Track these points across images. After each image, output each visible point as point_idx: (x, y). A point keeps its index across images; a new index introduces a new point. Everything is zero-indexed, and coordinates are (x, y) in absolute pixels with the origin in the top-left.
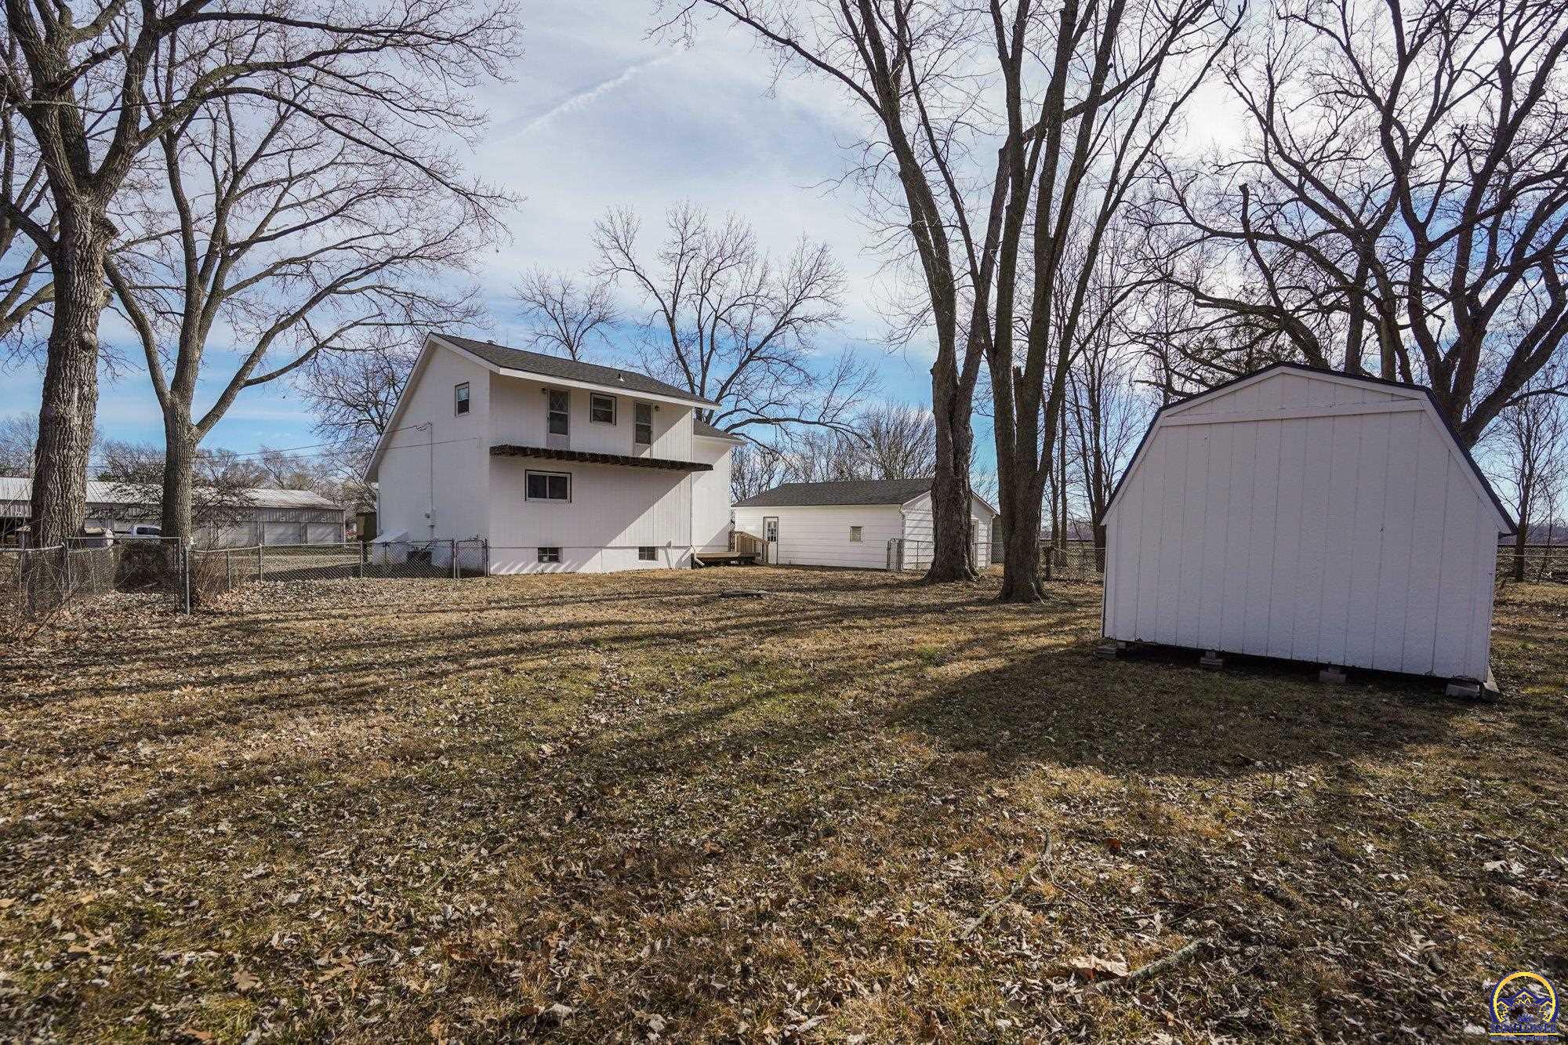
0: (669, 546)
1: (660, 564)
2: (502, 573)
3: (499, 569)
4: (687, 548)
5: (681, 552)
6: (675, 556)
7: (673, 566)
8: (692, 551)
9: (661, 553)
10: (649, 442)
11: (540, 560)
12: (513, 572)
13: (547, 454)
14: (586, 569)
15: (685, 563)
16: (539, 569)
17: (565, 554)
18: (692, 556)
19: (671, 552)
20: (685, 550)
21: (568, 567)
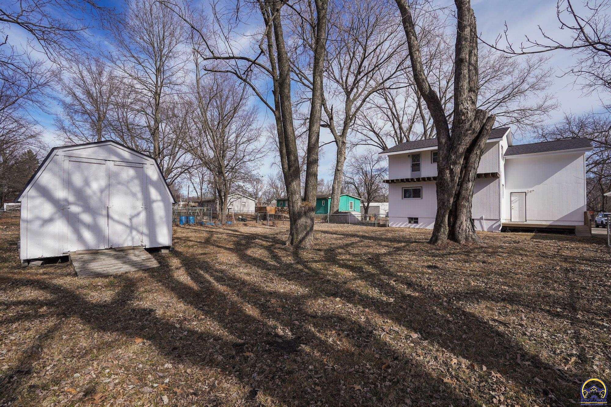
0: (482, 218)
2: (393, 226)
3: (392, 224)
4: (498, 220)
5: (491, 223)
6: (487, 224)
7: (485, 230)
8: (500, 222)
11: (410, 222)
12: (397, 226)
15: (496, 228)
16: (408, 226)
17: (419, 220)
18: (500, 225)
19: (484, 222)
20: (495, 222)
21: (421, 226)
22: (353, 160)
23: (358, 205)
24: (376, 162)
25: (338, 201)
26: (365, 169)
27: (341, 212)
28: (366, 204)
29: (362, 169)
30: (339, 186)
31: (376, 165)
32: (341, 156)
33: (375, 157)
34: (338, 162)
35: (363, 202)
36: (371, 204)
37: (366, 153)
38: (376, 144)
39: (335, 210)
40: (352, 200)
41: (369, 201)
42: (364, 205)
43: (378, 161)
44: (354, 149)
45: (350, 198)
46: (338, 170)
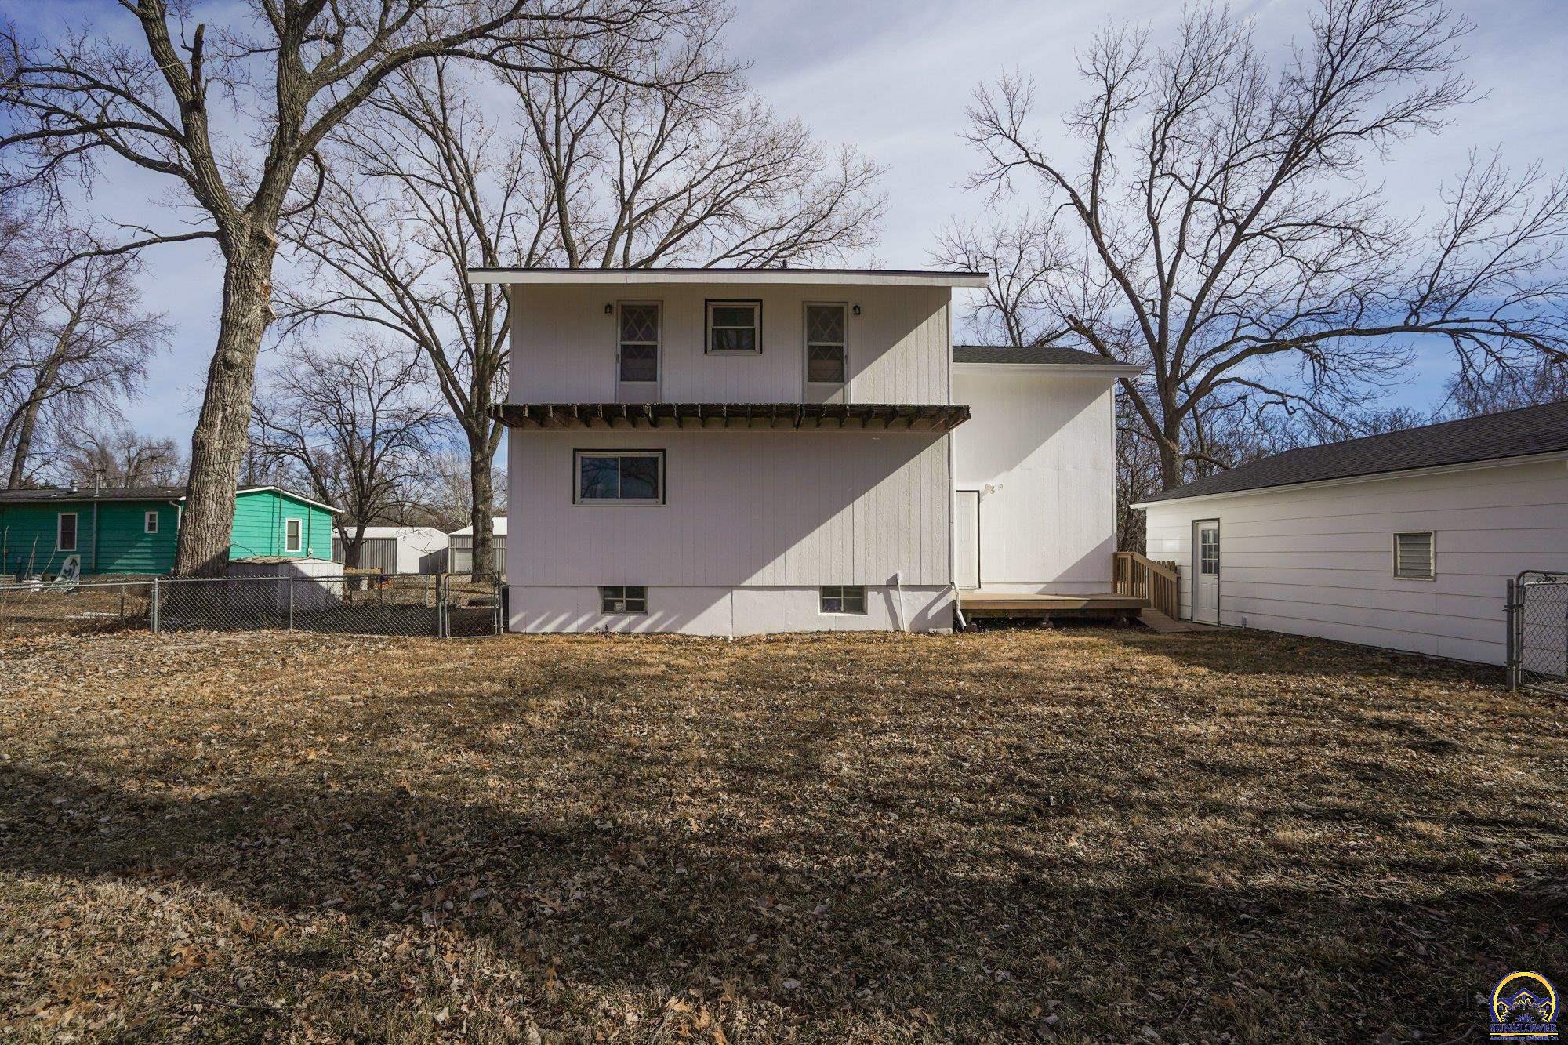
0: (893, 584)
1: (875, 618)
2: (529, 629)
3: (525, 622)
4: (944, 589)
5: (923, 599)
6: (909, 607)
7: (905, 626)
8: (951, 596)
9: (874, 600)
10: (840, 377)
11: (608, 608)
12: (549, 629)
13: (611, 414)
14: (698, 627)
15: (938, 619)
16: (600, 624)
17: (652, 596)
18: (954, 603)
19: (900, 597)
20: (935, 594)
21: (657, 623)
22: (303, 368)
23: (324, 531)
24: (389, 385)
25: (226, 513)
26: (349, 405)
27: (239, 564)
28: (352, 532)
29: (338, 403)
30: (230, 443)
31: (392, 396)
32: (248, 300)
33: (390, 370)
34: (228, 325)
35: (339, 524)
36: (370, 532)
37: (352, 351)
38: (397, 321)
39: (208, 553)
40: (299, 515)
41: (362, 522)
42: (343, 533)
43: (399, 382)
44: (306, 329)
45: (286, 504)
46: (229, 366)
